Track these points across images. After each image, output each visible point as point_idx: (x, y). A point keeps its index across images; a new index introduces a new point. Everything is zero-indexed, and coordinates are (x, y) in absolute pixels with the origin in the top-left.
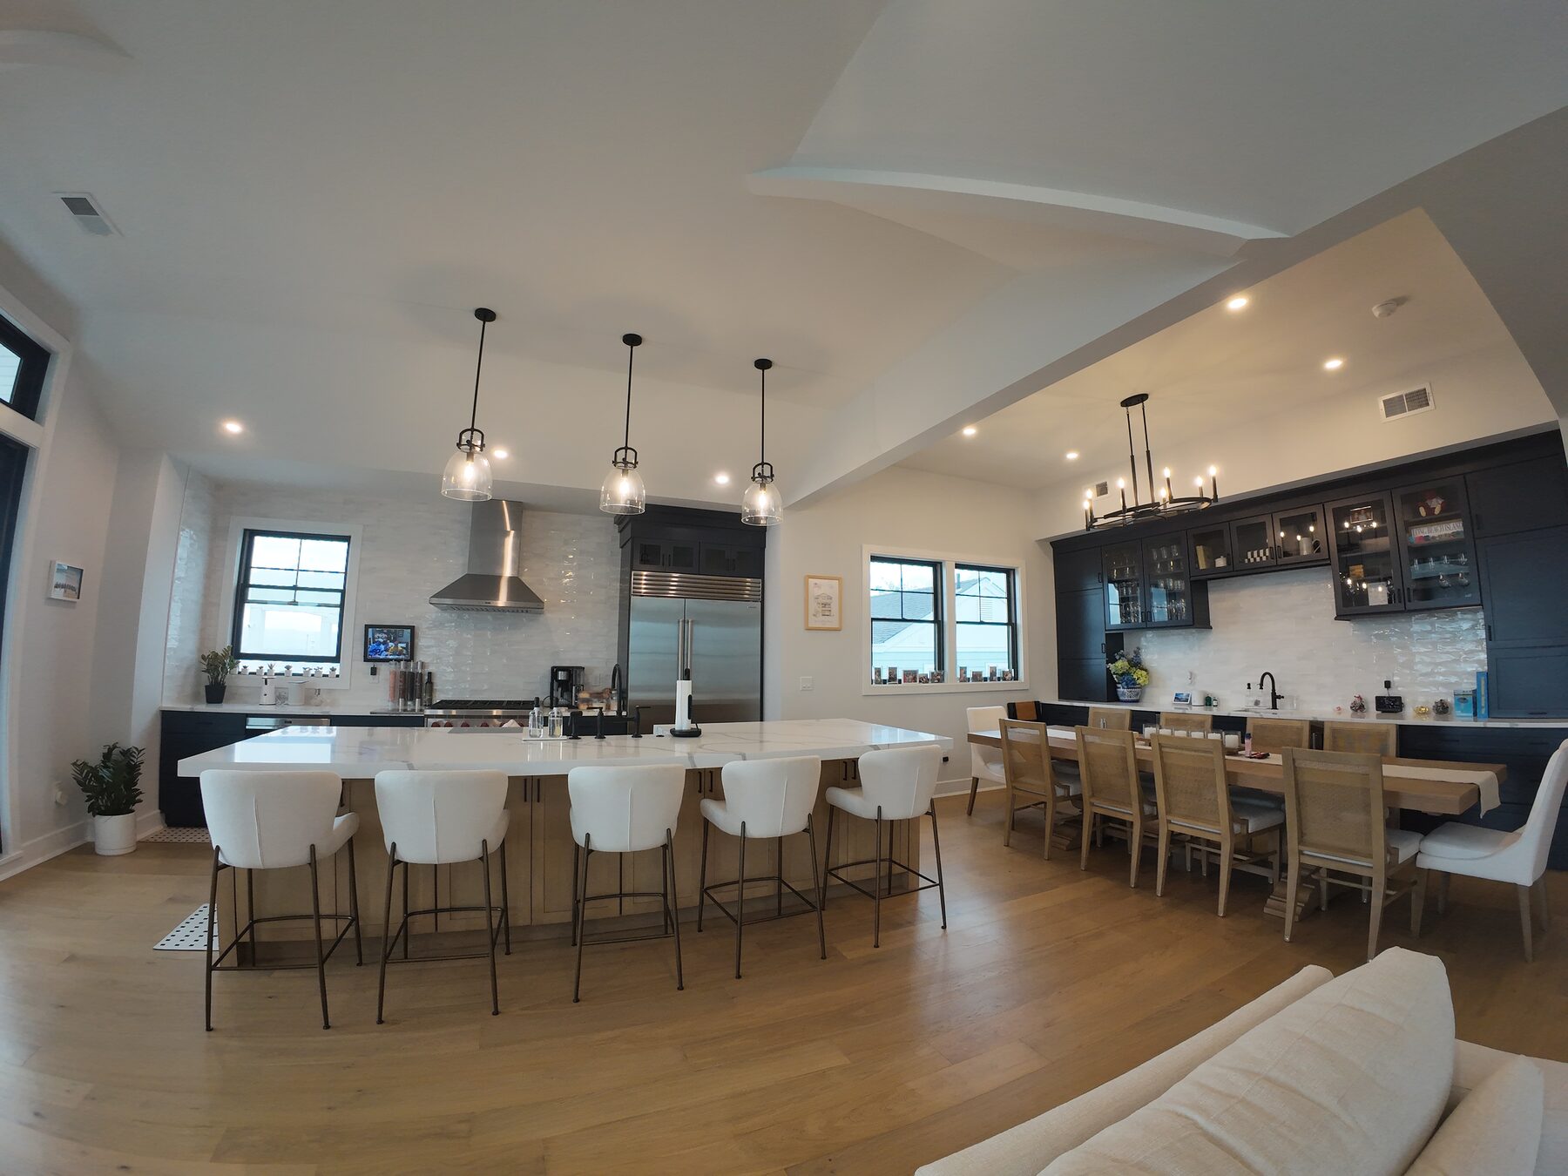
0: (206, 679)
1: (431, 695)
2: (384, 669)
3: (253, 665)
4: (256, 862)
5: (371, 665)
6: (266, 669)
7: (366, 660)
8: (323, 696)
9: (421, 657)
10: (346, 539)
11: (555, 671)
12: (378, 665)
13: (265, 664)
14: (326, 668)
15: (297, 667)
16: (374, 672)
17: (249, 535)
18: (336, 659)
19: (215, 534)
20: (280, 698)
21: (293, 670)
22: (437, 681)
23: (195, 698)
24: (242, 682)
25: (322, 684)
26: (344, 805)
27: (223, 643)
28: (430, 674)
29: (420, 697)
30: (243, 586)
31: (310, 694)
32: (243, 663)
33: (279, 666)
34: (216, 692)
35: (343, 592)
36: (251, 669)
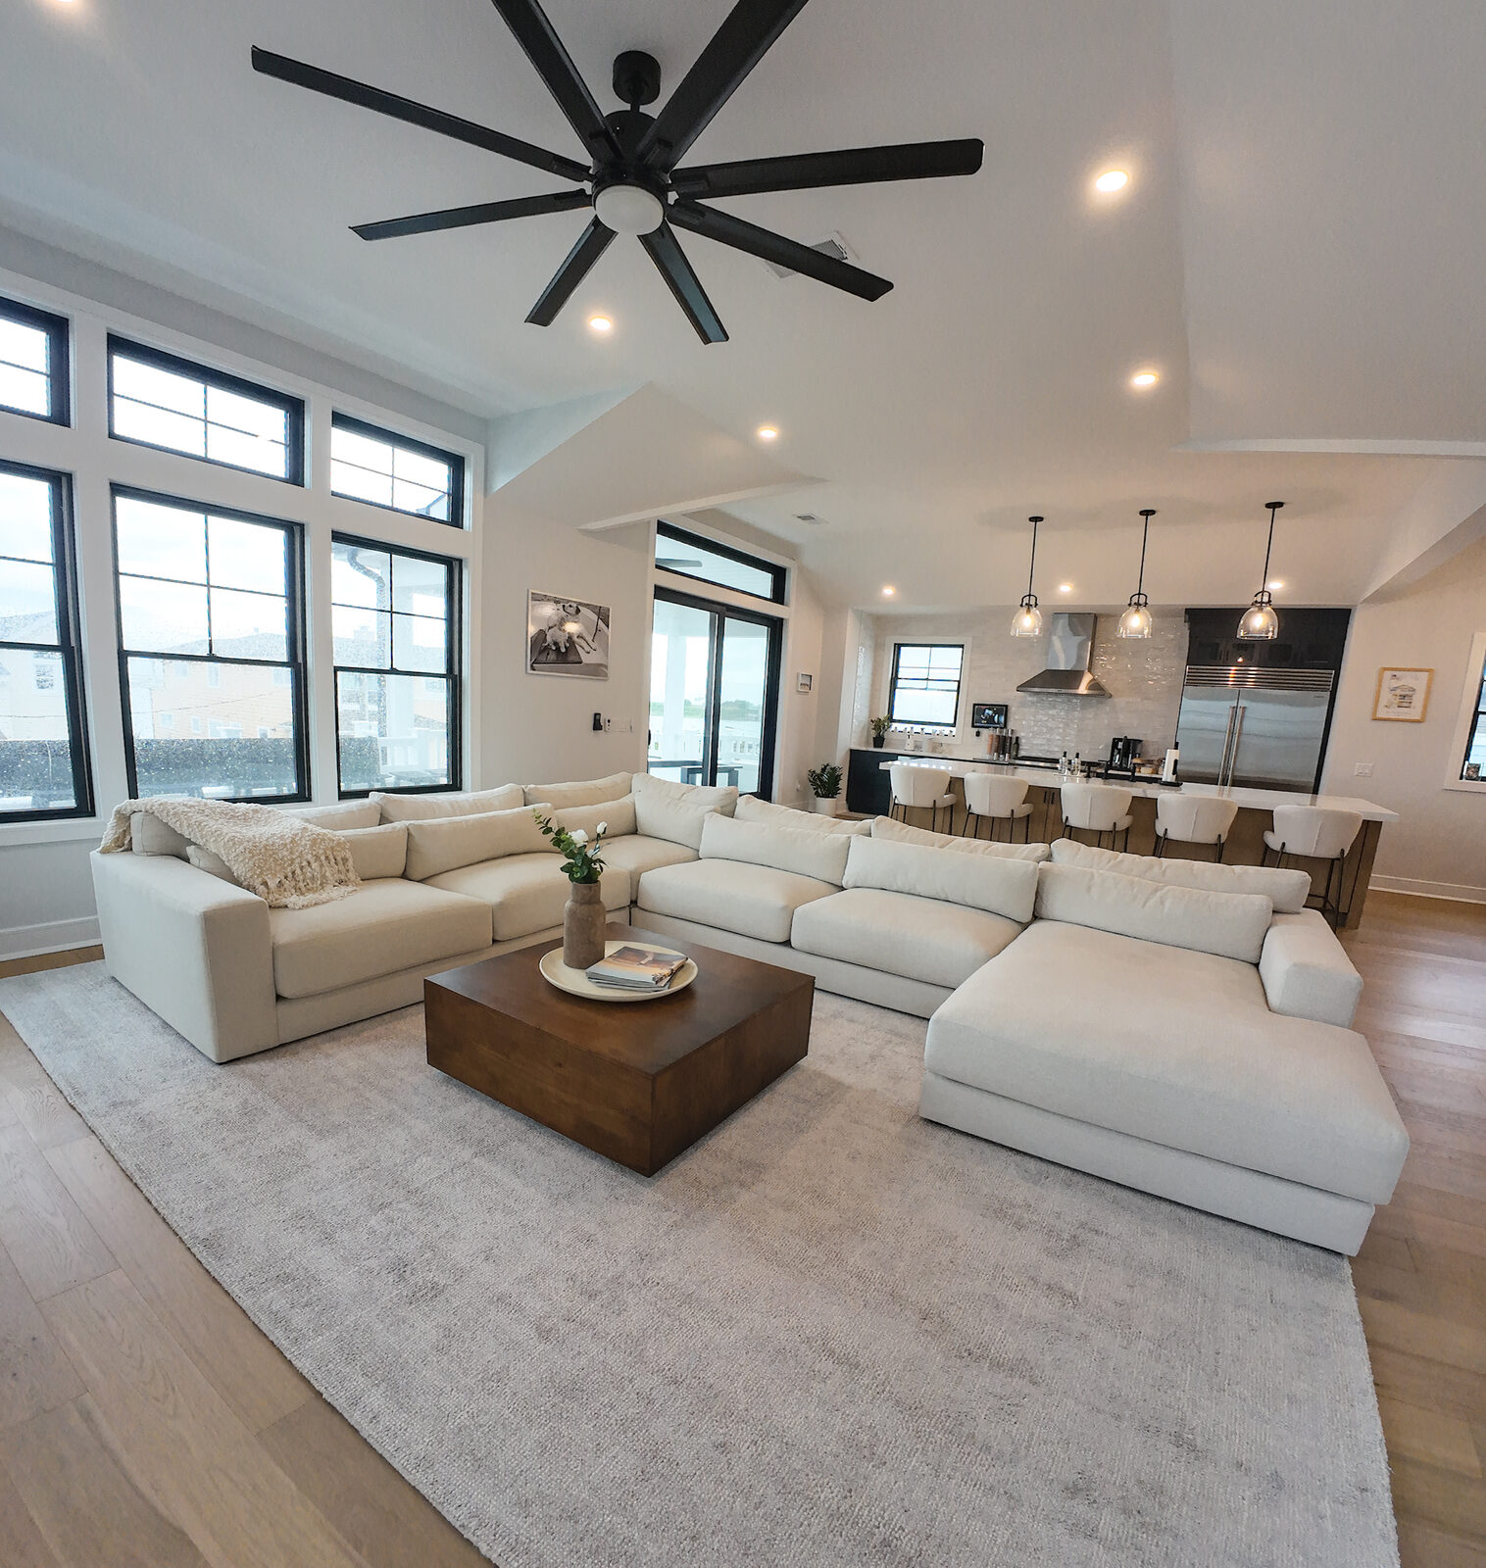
0: (873, 734)
1: (1017, 752)
2: (985, 733)
3: (900, 727)
4: (911, 803)
5: (977, 729)
6: (909, 730)
7: (973, 726)
8: (944, 747)
9: (1011, 725)
10: (962, 646)
11: (1115, 742)
12: (980, 730)
13: (909, 726)
14: (947, 730)
15: (928, 729)
16: (978, 734)
17: (898, 647)
18: (954, 725)
19: (877, 647)
20: (917, 747)
21: (926, 731)
22: (1023, 741)
23: (867, 743)
24: (894, 736)
25: (944, 740)
26: (949, 791)
27: (883, 714)
28: (1017, 738)
29: (1009, 753)
30: (895, 679)
31: (936, 746)
32: (894, 725)
33: (918, 728)
34: (879, 741)
35: (959, 682)
36: (899, 729)
